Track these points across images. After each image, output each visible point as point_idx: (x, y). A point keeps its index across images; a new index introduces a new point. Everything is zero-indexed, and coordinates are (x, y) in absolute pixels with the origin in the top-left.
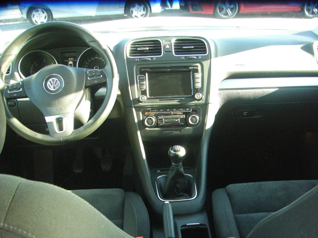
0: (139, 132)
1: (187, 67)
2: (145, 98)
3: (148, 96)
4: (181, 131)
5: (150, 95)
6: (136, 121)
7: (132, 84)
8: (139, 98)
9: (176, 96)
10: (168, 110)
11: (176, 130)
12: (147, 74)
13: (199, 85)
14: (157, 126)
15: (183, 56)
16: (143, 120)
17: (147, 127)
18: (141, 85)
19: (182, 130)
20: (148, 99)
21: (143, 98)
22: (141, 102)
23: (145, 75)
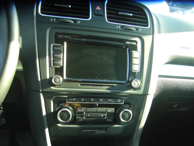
0: (47, 130)
1: (124, 41)
2: (61, 79)
3: (65, 77)
4: (106, 130)
5: (67, 75)
6: (44, 113)
7: (42, 56)
8: (51, 79)
9: (105, 81)
10: (92, 100)
11: (101, 129)
12: (65, 43)
13: (136, 68)
14: (74, 121)
15: (119, 25)
16: (55, 113)
17: (59, 122)
18: (56, 59)
19: (108, 129)
20: (64, 81)
21: (58, 80)
22: (54, 85)
23: (63, 44)
